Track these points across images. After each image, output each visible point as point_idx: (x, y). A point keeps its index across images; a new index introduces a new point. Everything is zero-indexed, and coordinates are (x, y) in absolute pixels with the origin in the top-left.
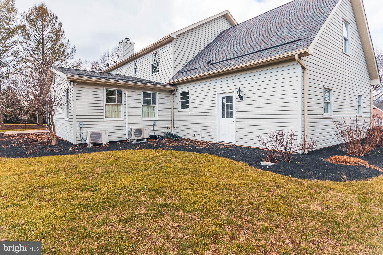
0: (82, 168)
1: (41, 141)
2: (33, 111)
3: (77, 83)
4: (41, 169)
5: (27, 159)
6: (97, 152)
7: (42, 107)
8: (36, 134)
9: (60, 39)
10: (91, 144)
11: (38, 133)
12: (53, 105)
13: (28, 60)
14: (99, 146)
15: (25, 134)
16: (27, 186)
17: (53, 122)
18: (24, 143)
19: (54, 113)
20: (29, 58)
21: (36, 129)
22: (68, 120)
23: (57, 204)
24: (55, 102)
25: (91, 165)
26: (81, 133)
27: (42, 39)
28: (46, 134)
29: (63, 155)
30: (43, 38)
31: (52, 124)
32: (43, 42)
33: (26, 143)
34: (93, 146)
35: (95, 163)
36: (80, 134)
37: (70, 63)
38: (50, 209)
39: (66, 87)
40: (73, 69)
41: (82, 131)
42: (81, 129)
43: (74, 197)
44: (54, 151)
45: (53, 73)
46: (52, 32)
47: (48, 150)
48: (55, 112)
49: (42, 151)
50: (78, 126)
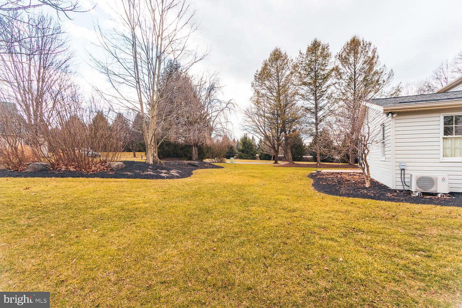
0: (405, 221)
1: (354, 181)
2: (346, 151)
3: (396, 115)
4: (355, 211)
5: (341, 198)
6: (428, 204)
7: (355, 146)
8: (349, 174)
9: (374, 66)
10: (417, 192)
11: (350, 173)
12: (366, 143)
13: (340, 99)
14: (431, 197)
15: (338, 173)
16: (343, 225)
17: (366, 162)
18: (338, 182)
19: (367, 151)
20: (341, 97)
21: (348, 169)
22: (384, 159)
23: (375, 254)
24: (369, 140)
25: (419, 221)
26: (403, 177)
27: (354, 74)
28: (359, 174)
29: (379, 200)
30: (355, 72)
31: (365, 164)
32: (355, 77)
33: (339, 182)
34: (421, 195)
35: (426, 219)
36: (401, 178)
37: (386, 92)
38: (367, 257)
39: (382, 121)
40: (390, 98)
41: (404, 174)
42: (403, 171)
43: (396, 254)
44: (368, 194)
45: (366, 107)
46: (365, 62)
47: (362, 192)
48: (369, 151)
49: (356, 192)
50: (398, 168)
